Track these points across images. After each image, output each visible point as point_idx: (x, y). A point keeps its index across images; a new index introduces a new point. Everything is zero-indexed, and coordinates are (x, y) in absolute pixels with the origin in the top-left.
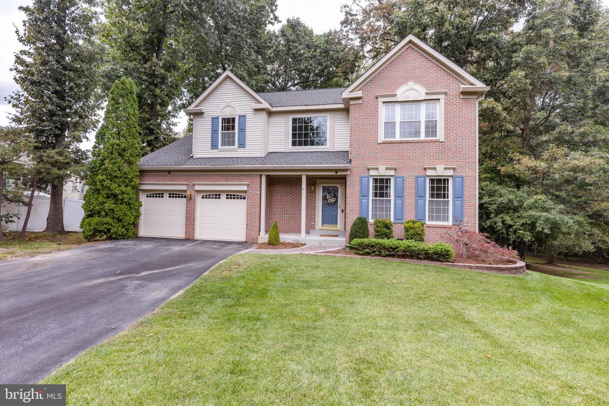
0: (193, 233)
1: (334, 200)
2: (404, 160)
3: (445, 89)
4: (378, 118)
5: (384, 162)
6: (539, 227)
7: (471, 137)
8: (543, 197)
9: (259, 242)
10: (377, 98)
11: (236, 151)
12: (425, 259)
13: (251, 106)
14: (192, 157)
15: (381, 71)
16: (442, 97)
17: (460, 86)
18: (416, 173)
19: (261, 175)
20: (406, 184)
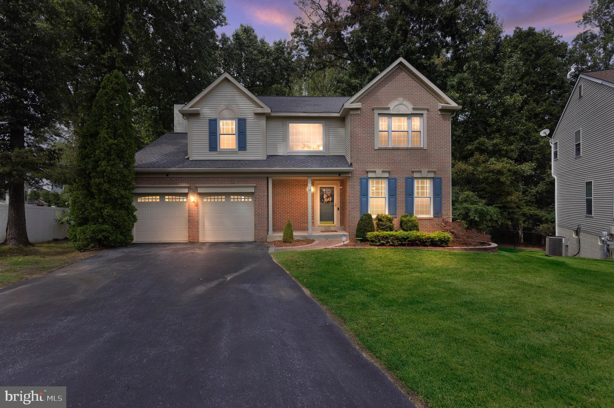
0: (198, 236)
1: (330, 199)
2: (396, 164)
3: (427, 105)
4: (374, 128)
5: (380, 166)
6: (472, 216)
7: (447, 146)
8: (471, 193)
9: (268, 241)
10: (373, 109)
11: (237, 154)
12: (430, 246)
13: (252, 110)
14: (188, 159)
15: (376, 86)
16: (425, 112)
17: (438, 104)
18: (406, 175)
19: (268, 178)
20: (398, 184)
